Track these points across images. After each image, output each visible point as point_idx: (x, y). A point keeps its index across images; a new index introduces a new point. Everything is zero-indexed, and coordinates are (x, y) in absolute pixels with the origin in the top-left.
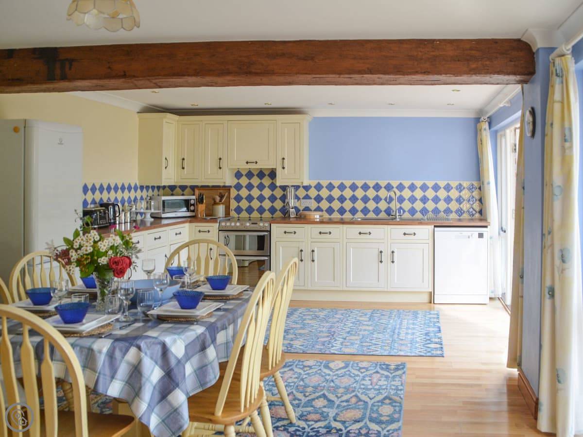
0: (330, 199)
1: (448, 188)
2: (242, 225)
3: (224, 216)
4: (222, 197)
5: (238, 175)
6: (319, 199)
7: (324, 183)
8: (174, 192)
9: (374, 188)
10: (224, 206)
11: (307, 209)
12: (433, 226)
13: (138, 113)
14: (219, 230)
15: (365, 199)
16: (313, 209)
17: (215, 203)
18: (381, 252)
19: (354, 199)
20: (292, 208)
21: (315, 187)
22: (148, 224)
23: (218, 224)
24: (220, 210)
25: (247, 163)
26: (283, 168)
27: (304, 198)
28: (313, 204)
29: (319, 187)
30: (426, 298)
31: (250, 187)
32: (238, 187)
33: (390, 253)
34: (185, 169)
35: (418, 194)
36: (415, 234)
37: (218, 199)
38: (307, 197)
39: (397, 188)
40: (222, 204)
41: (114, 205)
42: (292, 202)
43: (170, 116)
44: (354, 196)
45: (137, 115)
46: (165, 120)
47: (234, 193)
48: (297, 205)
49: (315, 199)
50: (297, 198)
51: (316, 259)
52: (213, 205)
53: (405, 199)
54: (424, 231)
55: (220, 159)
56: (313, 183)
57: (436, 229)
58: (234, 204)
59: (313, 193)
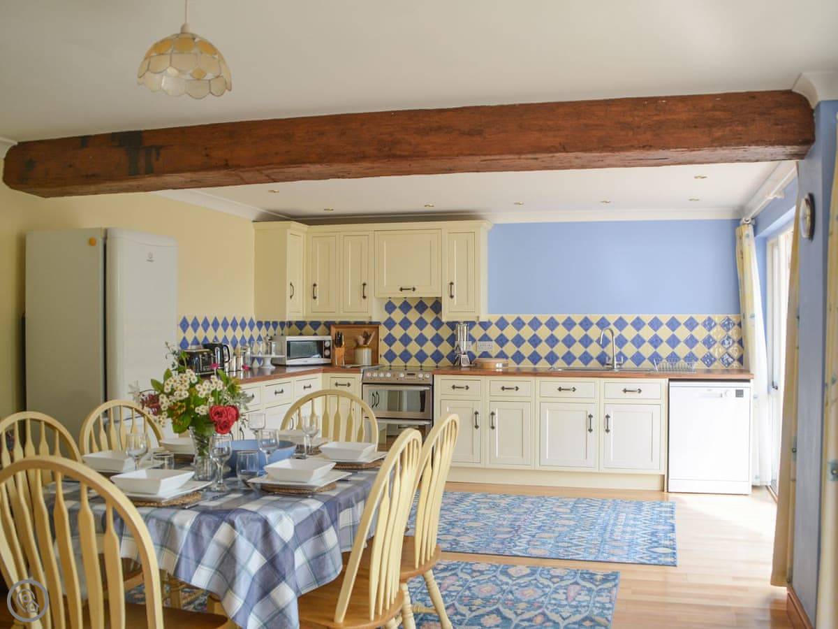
0: (518, 341)
1: (691, 324)
2: (394, 375)
3: (370, 364)
4: (367, 337)
5: (390, 307)
6: (502, 341)
7: (510, 318)
8: (303, 331)
9: (581, 324)
10: (370, 350)
11: (486, 355)
12: (667, 380)
13: (254, 221)
14: (364, 384)
15: (569, 341)
16: (494, 355)
17: (358, 346)
18: (590, 416)
19: (552, 341)
20: (464, 354)
21: (497, 324)
22: (268, 373)
23: (362, 375)
24: (365, 355)
25: (401, 289)
26: (452, 297)
27: (480, 340)
28: (494, 349)
29: (502, 324)
30: (655, 485)
31: (405, 324)
32: (390, 324)
33: (603, 417)
34: (317, 299)
35: (647, 333)
36: (640, 391)
37: (361, 340)
38: (485, 338)
39: (615, 324)
40: (368, 347)
41: (221, 347)
42: (464, 345)
43: (295, 225)
44: (552, 336)
45: (252, 225)
46: (289, 231)
47: (384, 332)
48: (472, 349)
49: (497, 341)
50: (471, 339)
51: (496, 425)
52: (355, 349)
53: (626, 341)
54: (654, 387)
55: (364, 285)
56: (494, 318)
57: (671, 384)
58: (383, 348)
59: (494, 332)
